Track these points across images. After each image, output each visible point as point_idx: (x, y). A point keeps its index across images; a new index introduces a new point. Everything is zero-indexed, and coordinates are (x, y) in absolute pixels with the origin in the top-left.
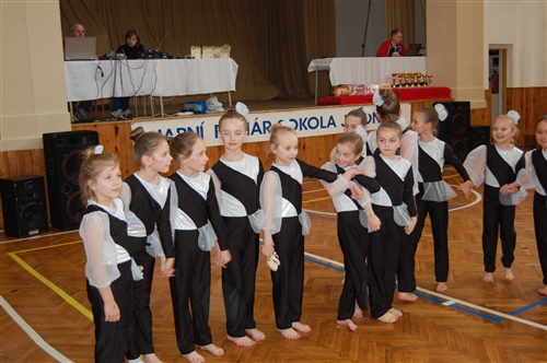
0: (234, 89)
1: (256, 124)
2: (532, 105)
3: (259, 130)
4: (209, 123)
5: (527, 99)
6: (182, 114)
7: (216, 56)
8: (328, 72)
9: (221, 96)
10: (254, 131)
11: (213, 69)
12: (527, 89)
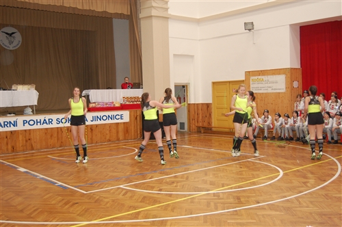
0: (36, 104)
1: (45, 120)
2: (200, 112)
3: (46, 123)
4: (20, 119)
5: (198, 109)
6: (9, 115)
7: (29, 89)
8: (88, 96)
9: (31, 107)
10: (43, 123)
11: (26, 95)
12: (197, 104)
